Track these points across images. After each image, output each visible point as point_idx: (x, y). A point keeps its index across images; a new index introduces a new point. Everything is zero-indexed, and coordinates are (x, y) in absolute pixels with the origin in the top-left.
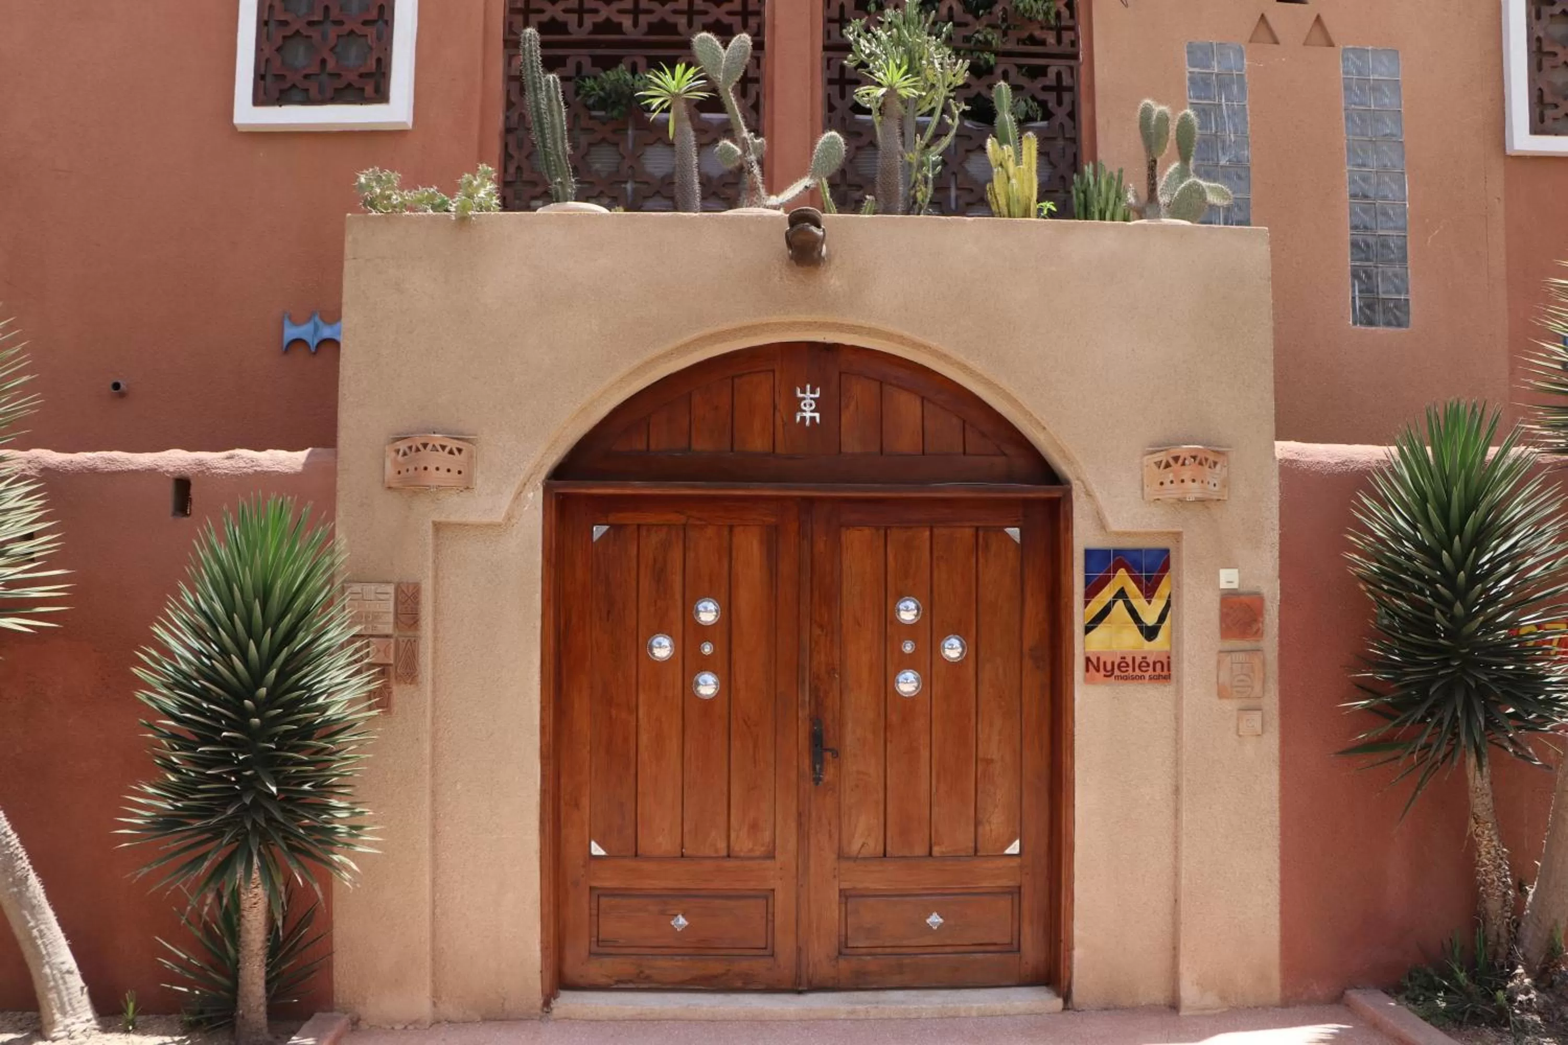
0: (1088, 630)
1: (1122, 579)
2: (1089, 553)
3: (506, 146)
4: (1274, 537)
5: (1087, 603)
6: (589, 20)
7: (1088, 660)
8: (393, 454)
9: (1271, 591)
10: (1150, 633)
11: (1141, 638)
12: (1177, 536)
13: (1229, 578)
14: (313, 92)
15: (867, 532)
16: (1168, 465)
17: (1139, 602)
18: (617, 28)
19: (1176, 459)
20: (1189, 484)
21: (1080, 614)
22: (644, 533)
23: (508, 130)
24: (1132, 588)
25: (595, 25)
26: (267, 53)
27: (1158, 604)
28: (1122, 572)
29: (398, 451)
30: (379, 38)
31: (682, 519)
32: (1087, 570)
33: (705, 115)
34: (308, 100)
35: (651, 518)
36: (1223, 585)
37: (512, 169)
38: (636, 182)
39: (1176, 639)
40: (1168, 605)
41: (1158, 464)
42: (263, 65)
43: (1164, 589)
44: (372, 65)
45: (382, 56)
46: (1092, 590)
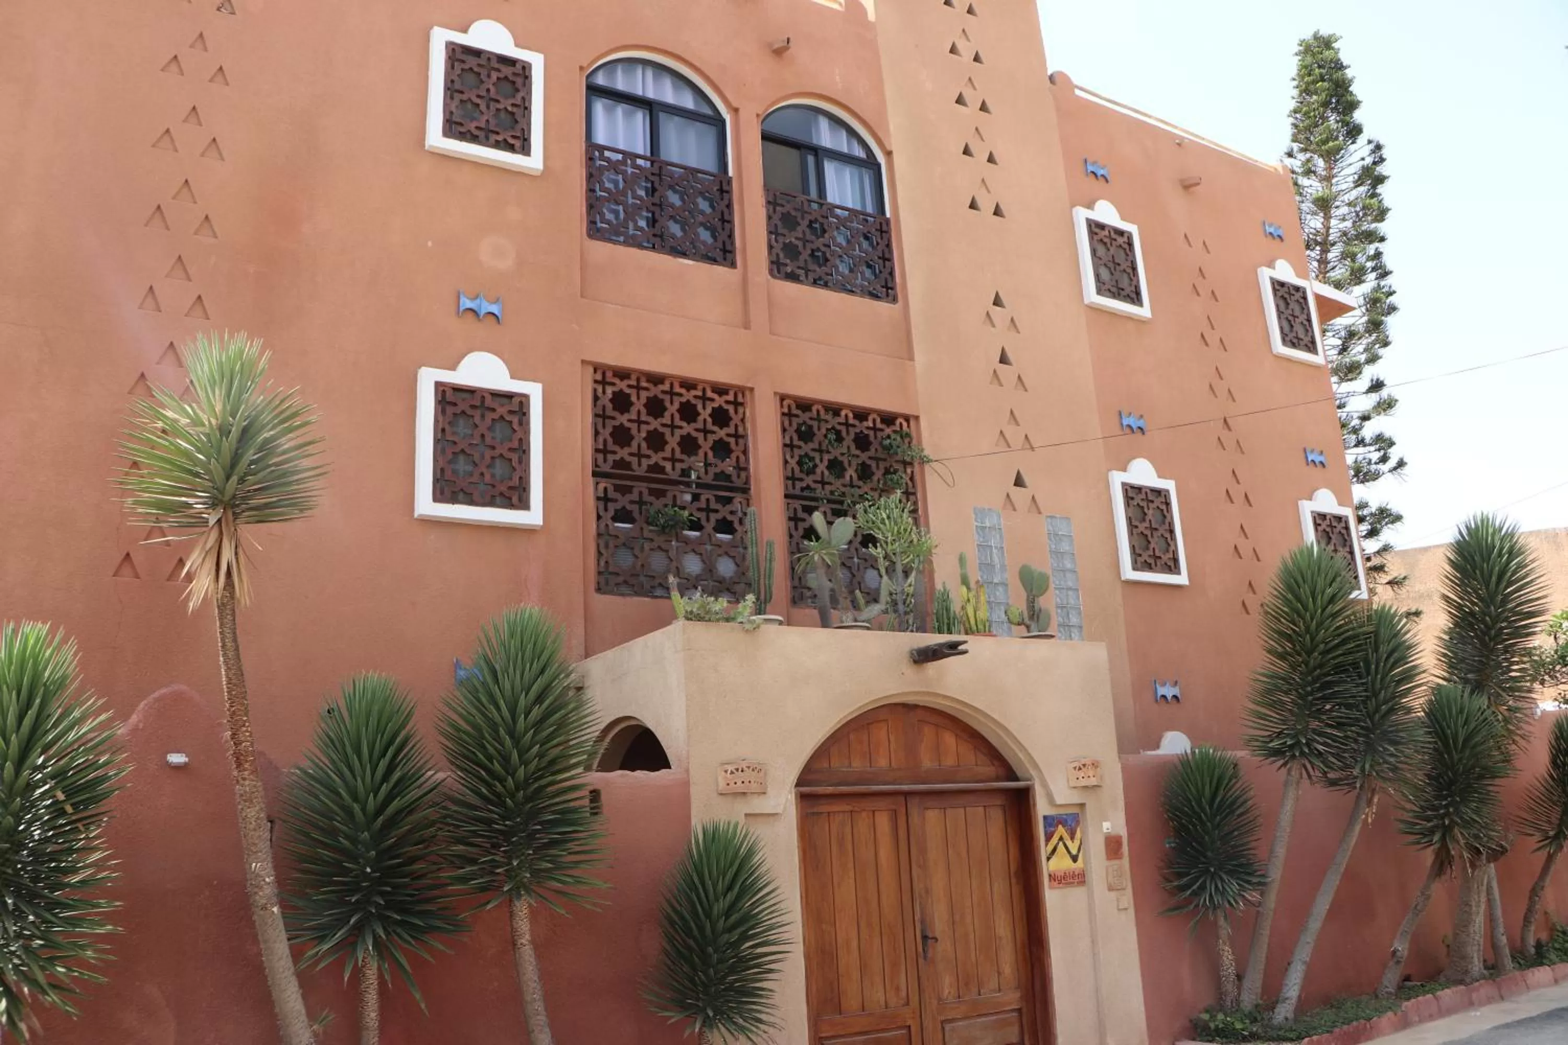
0: (1048, 859)
1: (1061, 830)
2: (1045, 818)
3: (598, 545)
4: (1121, 804)
5: (1046, 845)
6: (645, 462)
7: (1050, 876)
8: (723, 773)
9: (1123, 832)
10: (1075, 859)
11: (1071, 861)
12: (1082, 805)
13: (1106, 826)
14: (476, 497)
15: (936, 811)
16: (1080, 769)
17: (1069, 843)
18: (662, 470)
19: (1084, 765)
20: (1092, 779)
21: (1044, 851)
22: (831, 818)
23: (599, 535)
24: (1066, 837)
25: (649, 466)
26: (441, 464)
27: (1077, 842)
28: (1060, 827)
29: (726, 771)
30: (520, 462)
31: (848, 808)
32: (1045, 827)
33: (719, 535)
34: (472, 503)
35: (835, 808)
36: (1105, 831)
37: (602, 563)
38: (680, 578)
39: (1085, 862)
40: (1081, 843)
41: (1075, 768)
42: (439, 472)
43: (1078, 835)
44: (515, 482)
45: (523, 476)
46: (1049, 838)
